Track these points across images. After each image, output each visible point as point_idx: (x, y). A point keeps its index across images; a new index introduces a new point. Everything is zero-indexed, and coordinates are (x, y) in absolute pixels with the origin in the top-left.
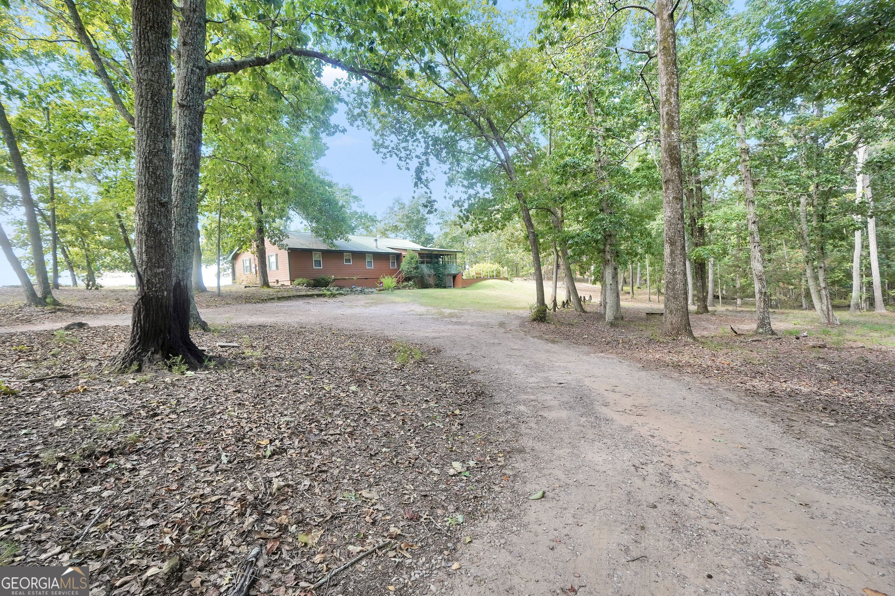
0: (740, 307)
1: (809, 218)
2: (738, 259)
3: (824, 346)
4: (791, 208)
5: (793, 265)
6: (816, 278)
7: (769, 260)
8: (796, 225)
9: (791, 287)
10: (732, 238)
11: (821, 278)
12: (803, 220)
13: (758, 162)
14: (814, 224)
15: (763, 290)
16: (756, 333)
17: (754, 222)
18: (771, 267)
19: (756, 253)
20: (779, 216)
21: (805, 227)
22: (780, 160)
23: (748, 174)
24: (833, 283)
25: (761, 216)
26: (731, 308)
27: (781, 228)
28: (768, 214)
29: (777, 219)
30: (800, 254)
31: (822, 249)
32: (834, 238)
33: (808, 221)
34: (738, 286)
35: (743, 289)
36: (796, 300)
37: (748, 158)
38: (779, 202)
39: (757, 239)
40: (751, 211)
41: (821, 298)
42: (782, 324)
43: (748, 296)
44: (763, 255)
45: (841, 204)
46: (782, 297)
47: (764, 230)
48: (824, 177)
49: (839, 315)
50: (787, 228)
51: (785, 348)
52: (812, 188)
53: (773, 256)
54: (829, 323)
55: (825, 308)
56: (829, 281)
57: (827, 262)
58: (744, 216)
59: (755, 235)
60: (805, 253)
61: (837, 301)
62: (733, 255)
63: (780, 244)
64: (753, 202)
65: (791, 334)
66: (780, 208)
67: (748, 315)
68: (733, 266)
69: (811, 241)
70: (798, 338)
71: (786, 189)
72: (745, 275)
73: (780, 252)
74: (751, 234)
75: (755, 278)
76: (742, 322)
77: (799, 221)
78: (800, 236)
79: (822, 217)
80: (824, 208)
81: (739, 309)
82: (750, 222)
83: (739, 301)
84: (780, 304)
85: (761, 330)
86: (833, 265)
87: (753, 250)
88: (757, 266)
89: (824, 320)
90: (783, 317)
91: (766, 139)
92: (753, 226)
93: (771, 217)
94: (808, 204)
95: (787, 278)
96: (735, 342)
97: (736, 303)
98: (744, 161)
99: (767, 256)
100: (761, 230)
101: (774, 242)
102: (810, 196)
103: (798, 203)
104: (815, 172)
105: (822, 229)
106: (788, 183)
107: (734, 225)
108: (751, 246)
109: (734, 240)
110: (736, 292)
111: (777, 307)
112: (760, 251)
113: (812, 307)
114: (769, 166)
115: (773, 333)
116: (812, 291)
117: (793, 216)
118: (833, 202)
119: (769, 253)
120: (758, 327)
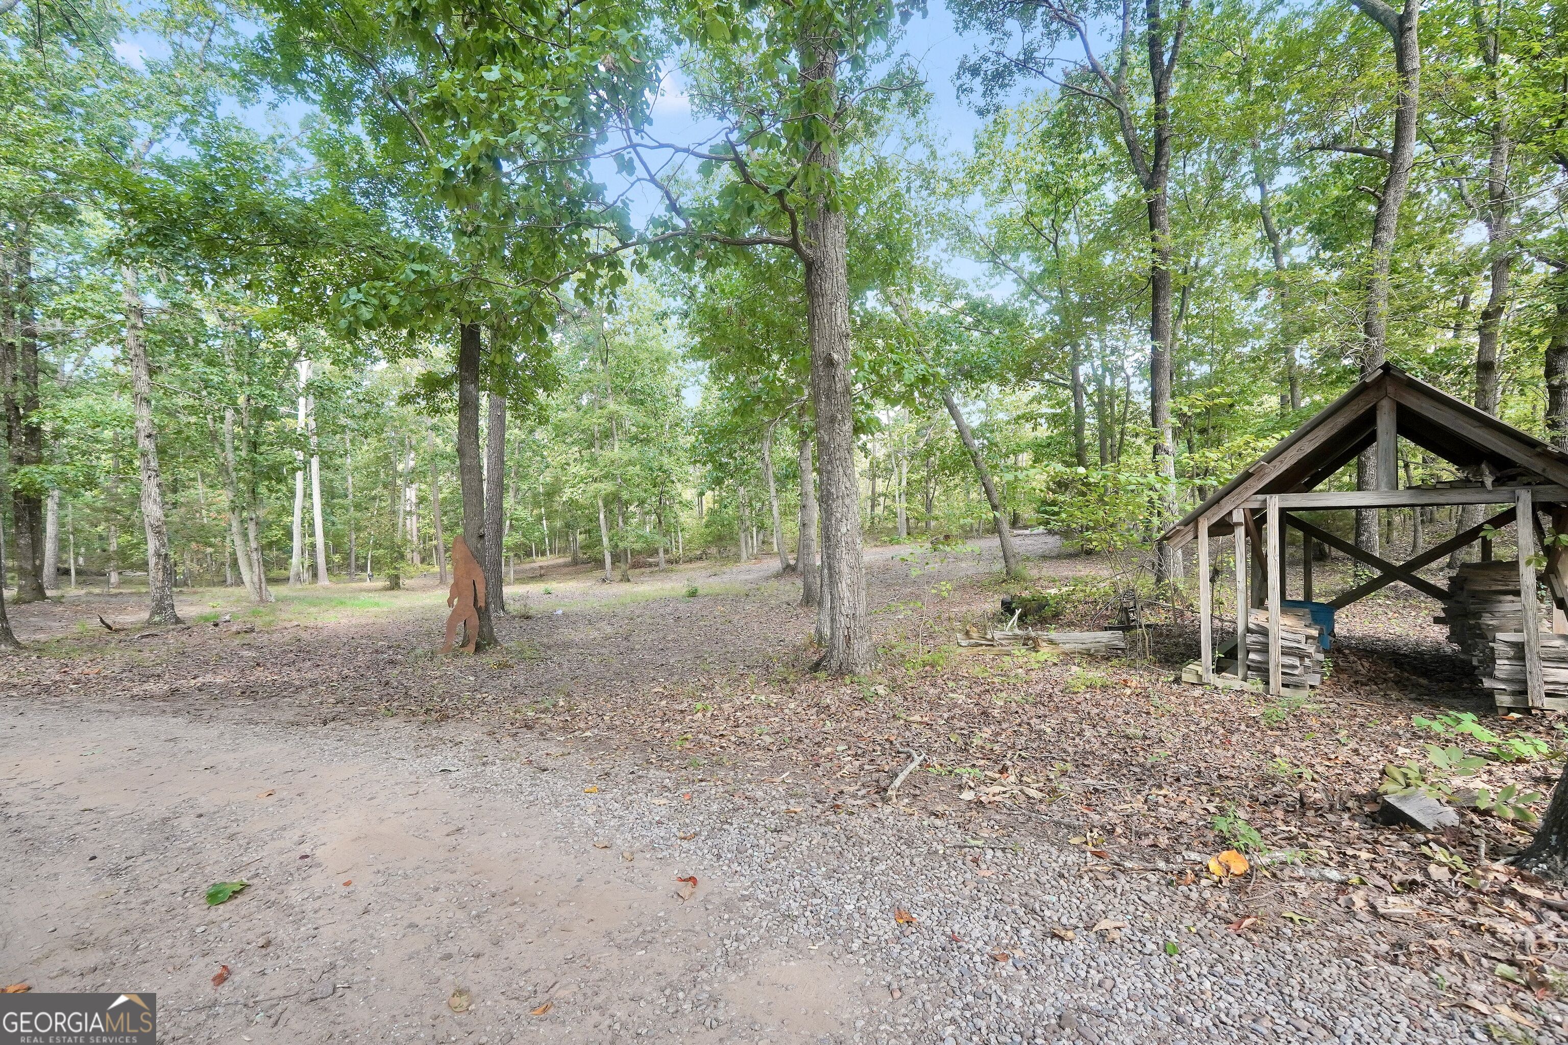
0: (118, 587)
1: (236, 443)
2: (115, 498)
3: (252, 630)
4: (211, 424)
5: (213, 514)
6: (245, 535)
7: (175, 505)
8: (217, 451)
9: (210, 550)
10: (103, 456)
11: (252, 535)
12: (228, 446)
13: (159, 337)
14: (243, 454)
15: (163, 551)
16: (149, 623)
17: (149, 436)
18: (176, 517)
19: (151, 488)
20: (192, 432)
21: (230, 456)
22: (196, 344)
23: (140, 351)
24: (270, 545)
25: (161, 428)
26: (97, 591)
27: (196, 453)
28: (172, 426)
29: (188, 437)
30: (224, 497)
31: (253, 491)
32: (270, 479)
33: (236, 449)
34: (113, 547)
35: (122, 554)
36: (218, 571)
37: (140, 325)
38: (192, 410)
39: (154, 464)
40: (145, 417)
41: (251, 565)
42: (192, 608)
43: (133, 567)
44: (163, 494)
45: (280, 431)
46: (195, 567)
47: (165, 452)
48: (258, 388)
49: (275, 591)
50: (204, 454)
51: (196, 639)
52: (241, 400)
53: (181, 497)
54: (262, 600)
55: (256, 579)
56: (264, 541)
57: (261, 513)
58: (132, 421)
59: (150, 457)
60: (231, 495)
61: (275, 573)
62: (107, 490)
63: (194, 479)
64: (148, 402)
65: (206, 619)
66: (193, 419)
67: (135, 598)
68: (105, 509)
69: (240, 479)
70: (216, 625)
71: (204, 393)
72: (127, 527)
73: (192, 491)
74: (144, 455)
75: (149, 530)
76: (122, 610)
77: (222, 446)
78: (223, 469)
79: (254, 446)
80: (256, 432)
81: (113, 591)
82: (143, 434)
83: (114, 577)
84: (192, 581)
85: (157, 618)
86: (271, 518)
87: (146, 482)
88: (152, 510)
89: (255, 597)
90: (196, 598)
91: (174, 305)
92: (147, 442)
93: (179, 432)
94: (234, 423)
95: (203, 535)
96: (108, 642)
97: (108, 582)
98: (134, 327)
99: (170, 497)
100: (161, 451)
101: (184, 473)
102: (237, 411)
103: (222, 418)
104: (246, 378)
105: (254, 463)
106: (207, 384)
107: (108, 434)
108: (143, 476)
109: (106, 461)
110: (109, 559)
111: (185, 584)
112: (159, 485)
113: (239, 582)
114: (179, 349)
115: (178, 621)
116: (240, 555)
117: (214, 436)
118: (270, 426)
119: (175, 491)
120: (152, 614)
